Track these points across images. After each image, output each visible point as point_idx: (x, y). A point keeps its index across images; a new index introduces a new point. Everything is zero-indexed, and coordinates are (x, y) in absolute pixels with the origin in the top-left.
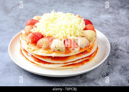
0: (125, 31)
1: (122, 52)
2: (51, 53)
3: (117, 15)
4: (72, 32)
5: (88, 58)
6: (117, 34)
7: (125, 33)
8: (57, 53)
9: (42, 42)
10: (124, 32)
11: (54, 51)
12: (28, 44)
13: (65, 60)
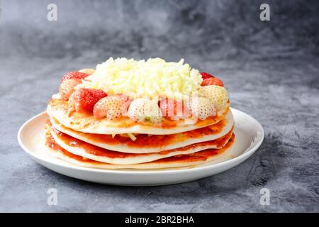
0: (290, 115)
1: (290, 148)
2: (129, 126)
3: (265, 94)
4: (175, 85)
5: (214, 147)
6: (272, 120)
7: (290, 119)
8: (143, 125)
9: (108, 103)
10: (287, 117)
11: (136, 122)
12: (70, 115)
13: (161, 145)
